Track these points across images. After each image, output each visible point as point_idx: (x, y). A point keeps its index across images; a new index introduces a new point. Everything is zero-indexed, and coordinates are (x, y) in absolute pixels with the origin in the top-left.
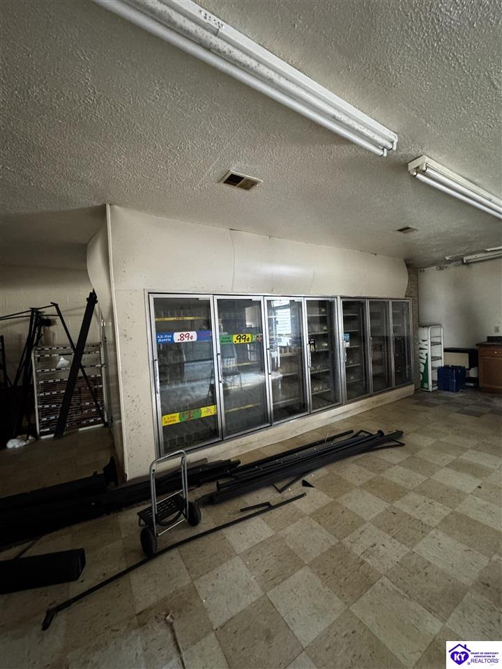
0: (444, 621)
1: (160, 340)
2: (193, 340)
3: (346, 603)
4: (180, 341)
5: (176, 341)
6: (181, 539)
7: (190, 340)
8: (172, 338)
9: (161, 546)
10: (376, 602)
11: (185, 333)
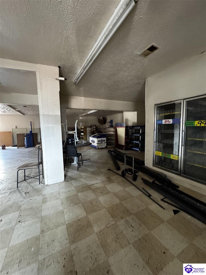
0: (96, 233)
1: (157, 123)
2: (170, 123)
3: (107, 208)
4: (165, 123)
5: (163, 123)
6: (129, 180)
7: (169, 123)
8: (162, 122)
9: (125, 177)
10: (106, 216)
11: (167, 120)
